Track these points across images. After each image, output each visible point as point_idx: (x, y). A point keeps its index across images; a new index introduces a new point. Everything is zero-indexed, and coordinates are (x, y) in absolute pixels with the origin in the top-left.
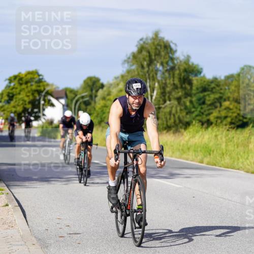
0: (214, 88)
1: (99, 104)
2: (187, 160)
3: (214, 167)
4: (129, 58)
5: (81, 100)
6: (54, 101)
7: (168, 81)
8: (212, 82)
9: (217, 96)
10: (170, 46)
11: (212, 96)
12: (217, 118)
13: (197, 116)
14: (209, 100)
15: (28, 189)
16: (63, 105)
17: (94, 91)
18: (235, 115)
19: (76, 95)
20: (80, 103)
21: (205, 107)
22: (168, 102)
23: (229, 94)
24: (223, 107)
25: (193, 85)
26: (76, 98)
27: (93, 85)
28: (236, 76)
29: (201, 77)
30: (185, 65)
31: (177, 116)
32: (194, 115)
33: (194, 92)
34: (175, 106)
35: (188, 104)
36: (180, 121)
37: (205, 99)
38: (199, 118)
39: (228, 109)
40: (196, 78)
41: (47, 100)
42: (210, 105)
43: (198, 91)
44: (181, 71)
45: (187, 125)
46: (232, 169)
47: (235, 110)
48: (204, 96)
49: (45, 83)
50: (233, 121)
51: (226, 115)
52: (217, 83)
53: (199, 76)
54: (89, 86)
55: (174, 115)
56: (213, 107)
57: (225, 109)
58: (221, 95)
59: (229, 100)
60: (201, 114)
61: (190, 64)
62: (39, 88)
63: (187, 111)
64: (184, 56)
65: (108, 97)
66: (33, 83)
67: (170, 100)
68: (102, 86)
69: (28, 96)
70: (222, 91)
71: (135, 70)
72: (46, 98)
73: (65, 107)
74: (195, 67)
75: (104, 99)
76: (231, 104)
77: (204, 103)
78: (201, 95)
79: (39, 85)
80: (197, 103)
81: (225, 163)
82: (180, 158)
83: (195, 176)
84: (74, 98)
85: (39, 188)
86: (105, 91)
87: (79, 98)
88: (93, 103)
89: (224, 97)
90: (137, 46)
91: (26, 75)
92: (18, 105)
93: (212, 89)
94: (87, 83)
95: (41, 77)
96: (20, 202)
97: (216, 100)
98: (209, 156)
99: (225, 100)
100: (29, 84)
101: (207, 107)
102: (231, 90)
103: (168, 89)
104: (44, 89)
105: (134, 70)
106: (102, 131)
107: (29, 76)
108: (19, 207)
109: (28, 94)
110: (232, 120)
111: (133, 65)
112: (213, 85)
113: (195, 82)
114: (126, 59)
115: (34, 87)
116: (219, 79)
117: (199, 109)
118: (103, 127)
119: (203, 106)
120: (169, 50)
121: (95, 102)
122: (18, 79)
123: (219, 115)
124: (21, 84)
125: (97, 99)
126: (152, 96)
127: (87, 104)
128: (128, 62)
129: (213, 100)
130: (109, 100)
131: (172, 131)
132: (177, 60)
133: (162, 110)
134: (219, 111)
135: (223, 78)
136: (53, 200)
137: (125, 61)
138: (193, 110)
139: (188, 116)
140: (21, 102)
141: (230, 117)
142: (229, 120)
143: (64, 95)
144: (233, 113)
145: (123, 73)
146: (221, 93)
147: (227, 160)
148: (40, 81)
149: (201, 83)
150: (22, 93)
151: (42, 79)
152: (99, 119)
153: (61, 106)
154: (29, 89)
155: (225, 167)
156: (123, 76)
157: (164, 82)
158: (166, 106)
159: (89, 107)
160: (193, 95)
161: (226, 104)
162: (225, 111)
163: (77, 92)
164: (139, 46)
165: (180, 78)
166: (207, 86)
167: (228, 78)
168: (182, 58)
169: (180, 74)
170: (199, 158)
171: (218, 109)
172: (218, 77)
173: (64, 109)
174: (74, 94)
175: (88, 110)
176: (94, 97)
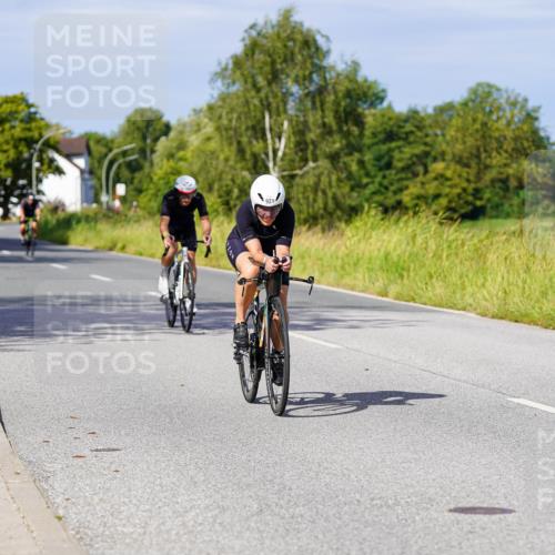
0: (412, 132)
1: (161, 168)
2: (353, 289)
3: (411, 304)
4: (226, 69)
5: (121, 161)
6: (61, 162)
7: (311, 119)
8: (406, 120)
9: (418, 150)
10: (315, 41)
11: (408, 151)
12: (419, 197)
13: (374, 193)
14: (400, 160)
15: (5, 353)
16: (82, 172)
17: (149, 141)
18: (458, 190)
19: (110, 150)
20: (119, 166)
21: (391, 174)
22: (311, 164)
23: (444, 147)
24: (431, 175)
25: (367, 126)
26: (110, 156)
27: (148, 128)
28: (458, 107)
29: (383, 109)
30: (347, 84)
31: (330, 195)
32: (367, 192)
33: (367, 141)
34: (326, 172)
35: (354, 167)
36: (338, 205)
37: (392, 157)
38: (378, 198)
39: (441, 177)
40: (373, 111)
41: (46, 161)
42: (403, 169)
43: (376, 140)
44: (340, 95)
45: (353, 212)
46: (451, 307)
47: (457, 180)
48: (390, 150)
49: (43, 123)
50: (453, 205)
51: (437, 192)
52: (416, 123)
53: (379, 107)
54: (138, 128)
55: (324, 192)
56: (410, 175)
57: (436, 179)
58: (428, 149)
59: (444, 160)
60: (383, 190)
61: (360, 79)
62: (29, 134)
63: (352, 182)
64: (346, 63)
65: (181, 154)
66: (16, 123)
67: (315, 160)
68: (167, 129)
69: (4, 152)
70: (428, 140)
71: (240, 93)
72: (44, 156)
73: (87, 176)
74: (369, 87)
75: (171, 156)
76: (447, 168)
77: (389, 166)
78: (384, 148)
79: (28, 126)
80: (374, 166)
81: (434, 295)
82: (338, 286)
83: (368, 324)
84: (106, 155)
85: (29, 350)
86: (172, 140)
87: (118, 154)
88: (147, 165)
89: (433, 153)
90: (243, 40)
93: (407, 134)
94: (134, 123)
95: (32, 110)
97: (415, 159)
98: (399, 281)
99: (435, 160)
100: (7, 126)
101: (396, 174)
102: (448, 137)
103: (311, 136)
104: (41, 136)
105: (236, 94)
107: (7, 108)
109: (5, 147)
110: (450, 202)
111: (234, 83)
112: (408, 127)
113: (369, 120)
114: (219, 70)
115: (18, 132)
116: (422, 114)
117: (378, 179)
119: (387, 172)
120: (313, 49)
121: (152, 164)
123: (422, 192)
125: (156, 158)
126: (275, 152)
127: (134, 167)
128: (224, 77)
129: (411, 159)
130: (181, 159)
131: (319, 226)
132: (329, 72)
133: (297, 180)
134: (423, 184)
135: (430, 111)
137: (216, 74)
138: (365, 180)
139: (355, 194)
141: (447, 195)
142: (444, 201)
143: (85, 150)
144: (451, 187)
145: (213, 101)
146: (426, 144)
147: (439, 289)
148: (31, 118)
149: (382, 124)
151: (36, 113)
153: (77, 173)
154: (7, 135)
155: (435, 305)
156: (211, 108)
157: (302, 119)
158: (307, 173)
159: (138, 175)
160: (365, 149)
161: (439, 167)
162: (435, 183)
163: (112, 141)
164: (248, 42)
165: (336, 112)
166: (395, 129)
167: (441, 110)
168: (341, 67)
169: (337, 103)
170: (379, 284)
171: (420, 178)
172: (419, 109)
173: (83, 179)
174: (106, 146)
175: (136, 181)
176: (148, 153)
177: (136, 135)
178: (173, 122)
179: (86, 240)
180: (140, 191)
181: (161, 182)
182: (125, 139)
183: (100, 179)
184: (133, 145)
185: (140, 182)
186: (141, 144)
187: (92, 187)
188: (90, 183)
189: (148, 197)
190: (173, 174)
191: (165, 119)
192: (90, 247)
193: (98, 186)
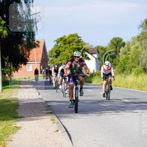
1: (122, 57)
4: (143, 24)
5: (109, 55)
6: (89, 56)
15: (72, 119)
16: (96, 59)
17: (118, 48)
19: (105, 52)
20: (108, 57)
26: (105, 53)
27: (118, 43)
41: (84, 56)
49: (83, 43)
54: (114, 44)
62: (78, 47)
65: (128, 52)
66: (74, 43)
68: (124, 44)
69: (70, 52)
72: (84, 54)
73: (98, 60)
75: (125, 53)
79: (78, 44)
84: (104, 53)
85: (80, 118)
87: (108, 53)
88: (117, 56)
91: (69, 38)
92: (63, 59)
95: (79, 39)
96: (67, 129)
100: (71, 44)
104: (82, 47)
105: (146, 32)
106: (125, 77)
107: (71, 38)
108: (66, 133)
109: (70, 51)
111: (146, 29)
114: (141, 24)
115: (75, 46)
118: (125, 74)
121: (119, 56)
122: (63, 41)
124: (65, 44)
125: (120, 54)
127: (113, 57)
128: (142, 27)
130: (129, 54)
136: (91, 127)
137: (140, 26)
140: (66, 57)
143: (97, 52)
145: (139, 35)
148: (79, 41)
150: (66, 50)
151: (81, 40)
152: (122, 68)
153: (94, 59)
154: (71, 47)
156: (138, 37)
159: (115, 60)
163: (106, 49)
173: (96, 61)
174: (104, 50)
175: (114, 62)
176: (118, 52)
177: (114, 47)
178: (126, 42)
179: (98, 82)
180: (115, 65)
181: (122, 62)
182: (110, 48)
183: (102, 61)
184: (113, 50)
185: (115, 62)
186: (115, 49)
187: (99, 64)
188: (99, 63)
189: (118, 67)
190: (126, 59)
191: (123, 41)
192: (99, 84)
193: (101, 64)
